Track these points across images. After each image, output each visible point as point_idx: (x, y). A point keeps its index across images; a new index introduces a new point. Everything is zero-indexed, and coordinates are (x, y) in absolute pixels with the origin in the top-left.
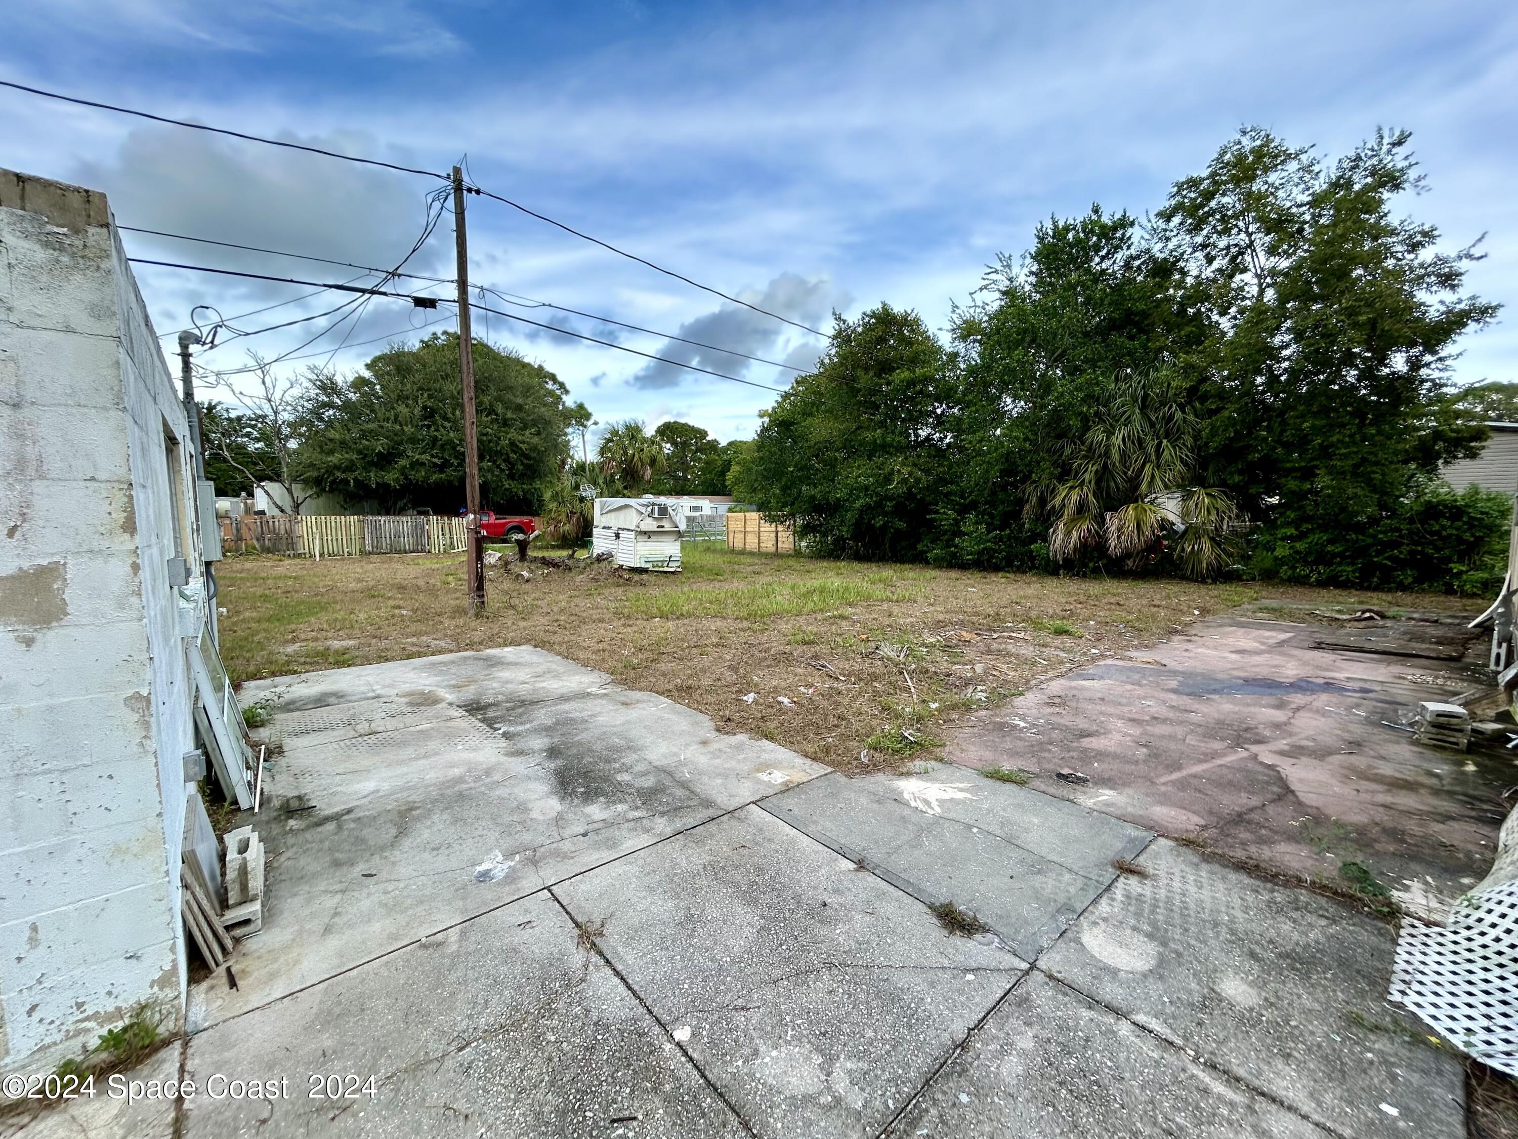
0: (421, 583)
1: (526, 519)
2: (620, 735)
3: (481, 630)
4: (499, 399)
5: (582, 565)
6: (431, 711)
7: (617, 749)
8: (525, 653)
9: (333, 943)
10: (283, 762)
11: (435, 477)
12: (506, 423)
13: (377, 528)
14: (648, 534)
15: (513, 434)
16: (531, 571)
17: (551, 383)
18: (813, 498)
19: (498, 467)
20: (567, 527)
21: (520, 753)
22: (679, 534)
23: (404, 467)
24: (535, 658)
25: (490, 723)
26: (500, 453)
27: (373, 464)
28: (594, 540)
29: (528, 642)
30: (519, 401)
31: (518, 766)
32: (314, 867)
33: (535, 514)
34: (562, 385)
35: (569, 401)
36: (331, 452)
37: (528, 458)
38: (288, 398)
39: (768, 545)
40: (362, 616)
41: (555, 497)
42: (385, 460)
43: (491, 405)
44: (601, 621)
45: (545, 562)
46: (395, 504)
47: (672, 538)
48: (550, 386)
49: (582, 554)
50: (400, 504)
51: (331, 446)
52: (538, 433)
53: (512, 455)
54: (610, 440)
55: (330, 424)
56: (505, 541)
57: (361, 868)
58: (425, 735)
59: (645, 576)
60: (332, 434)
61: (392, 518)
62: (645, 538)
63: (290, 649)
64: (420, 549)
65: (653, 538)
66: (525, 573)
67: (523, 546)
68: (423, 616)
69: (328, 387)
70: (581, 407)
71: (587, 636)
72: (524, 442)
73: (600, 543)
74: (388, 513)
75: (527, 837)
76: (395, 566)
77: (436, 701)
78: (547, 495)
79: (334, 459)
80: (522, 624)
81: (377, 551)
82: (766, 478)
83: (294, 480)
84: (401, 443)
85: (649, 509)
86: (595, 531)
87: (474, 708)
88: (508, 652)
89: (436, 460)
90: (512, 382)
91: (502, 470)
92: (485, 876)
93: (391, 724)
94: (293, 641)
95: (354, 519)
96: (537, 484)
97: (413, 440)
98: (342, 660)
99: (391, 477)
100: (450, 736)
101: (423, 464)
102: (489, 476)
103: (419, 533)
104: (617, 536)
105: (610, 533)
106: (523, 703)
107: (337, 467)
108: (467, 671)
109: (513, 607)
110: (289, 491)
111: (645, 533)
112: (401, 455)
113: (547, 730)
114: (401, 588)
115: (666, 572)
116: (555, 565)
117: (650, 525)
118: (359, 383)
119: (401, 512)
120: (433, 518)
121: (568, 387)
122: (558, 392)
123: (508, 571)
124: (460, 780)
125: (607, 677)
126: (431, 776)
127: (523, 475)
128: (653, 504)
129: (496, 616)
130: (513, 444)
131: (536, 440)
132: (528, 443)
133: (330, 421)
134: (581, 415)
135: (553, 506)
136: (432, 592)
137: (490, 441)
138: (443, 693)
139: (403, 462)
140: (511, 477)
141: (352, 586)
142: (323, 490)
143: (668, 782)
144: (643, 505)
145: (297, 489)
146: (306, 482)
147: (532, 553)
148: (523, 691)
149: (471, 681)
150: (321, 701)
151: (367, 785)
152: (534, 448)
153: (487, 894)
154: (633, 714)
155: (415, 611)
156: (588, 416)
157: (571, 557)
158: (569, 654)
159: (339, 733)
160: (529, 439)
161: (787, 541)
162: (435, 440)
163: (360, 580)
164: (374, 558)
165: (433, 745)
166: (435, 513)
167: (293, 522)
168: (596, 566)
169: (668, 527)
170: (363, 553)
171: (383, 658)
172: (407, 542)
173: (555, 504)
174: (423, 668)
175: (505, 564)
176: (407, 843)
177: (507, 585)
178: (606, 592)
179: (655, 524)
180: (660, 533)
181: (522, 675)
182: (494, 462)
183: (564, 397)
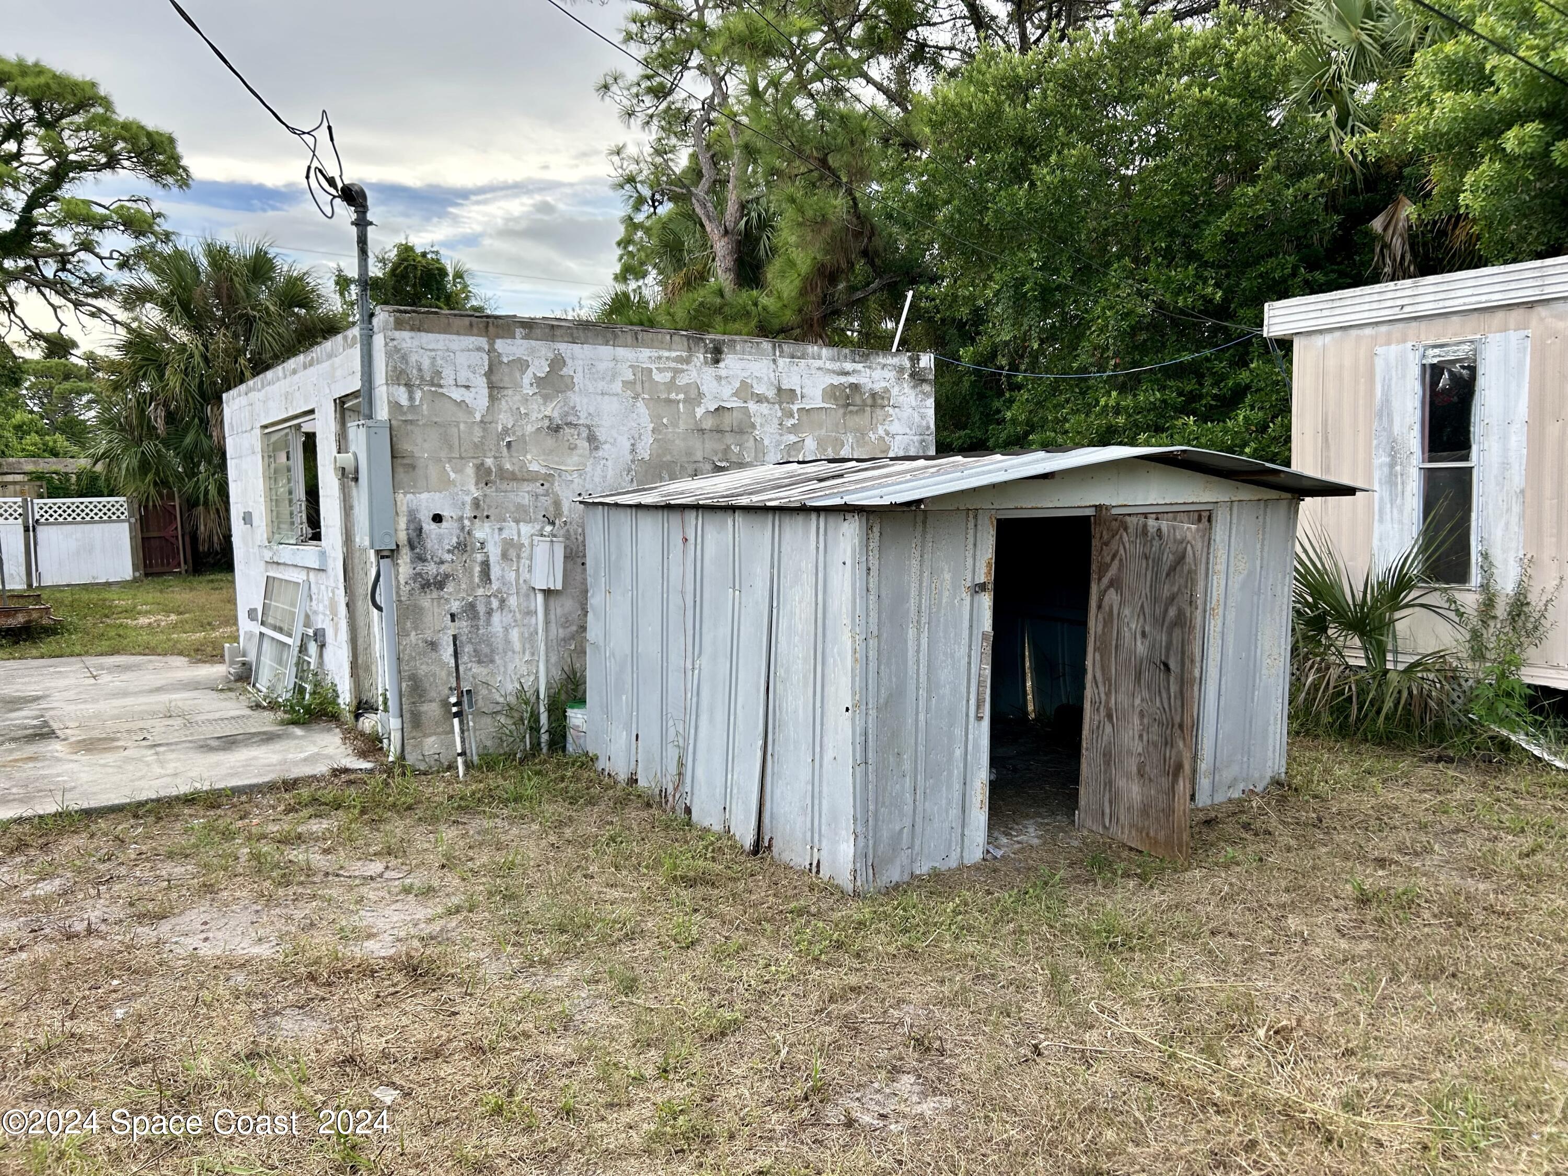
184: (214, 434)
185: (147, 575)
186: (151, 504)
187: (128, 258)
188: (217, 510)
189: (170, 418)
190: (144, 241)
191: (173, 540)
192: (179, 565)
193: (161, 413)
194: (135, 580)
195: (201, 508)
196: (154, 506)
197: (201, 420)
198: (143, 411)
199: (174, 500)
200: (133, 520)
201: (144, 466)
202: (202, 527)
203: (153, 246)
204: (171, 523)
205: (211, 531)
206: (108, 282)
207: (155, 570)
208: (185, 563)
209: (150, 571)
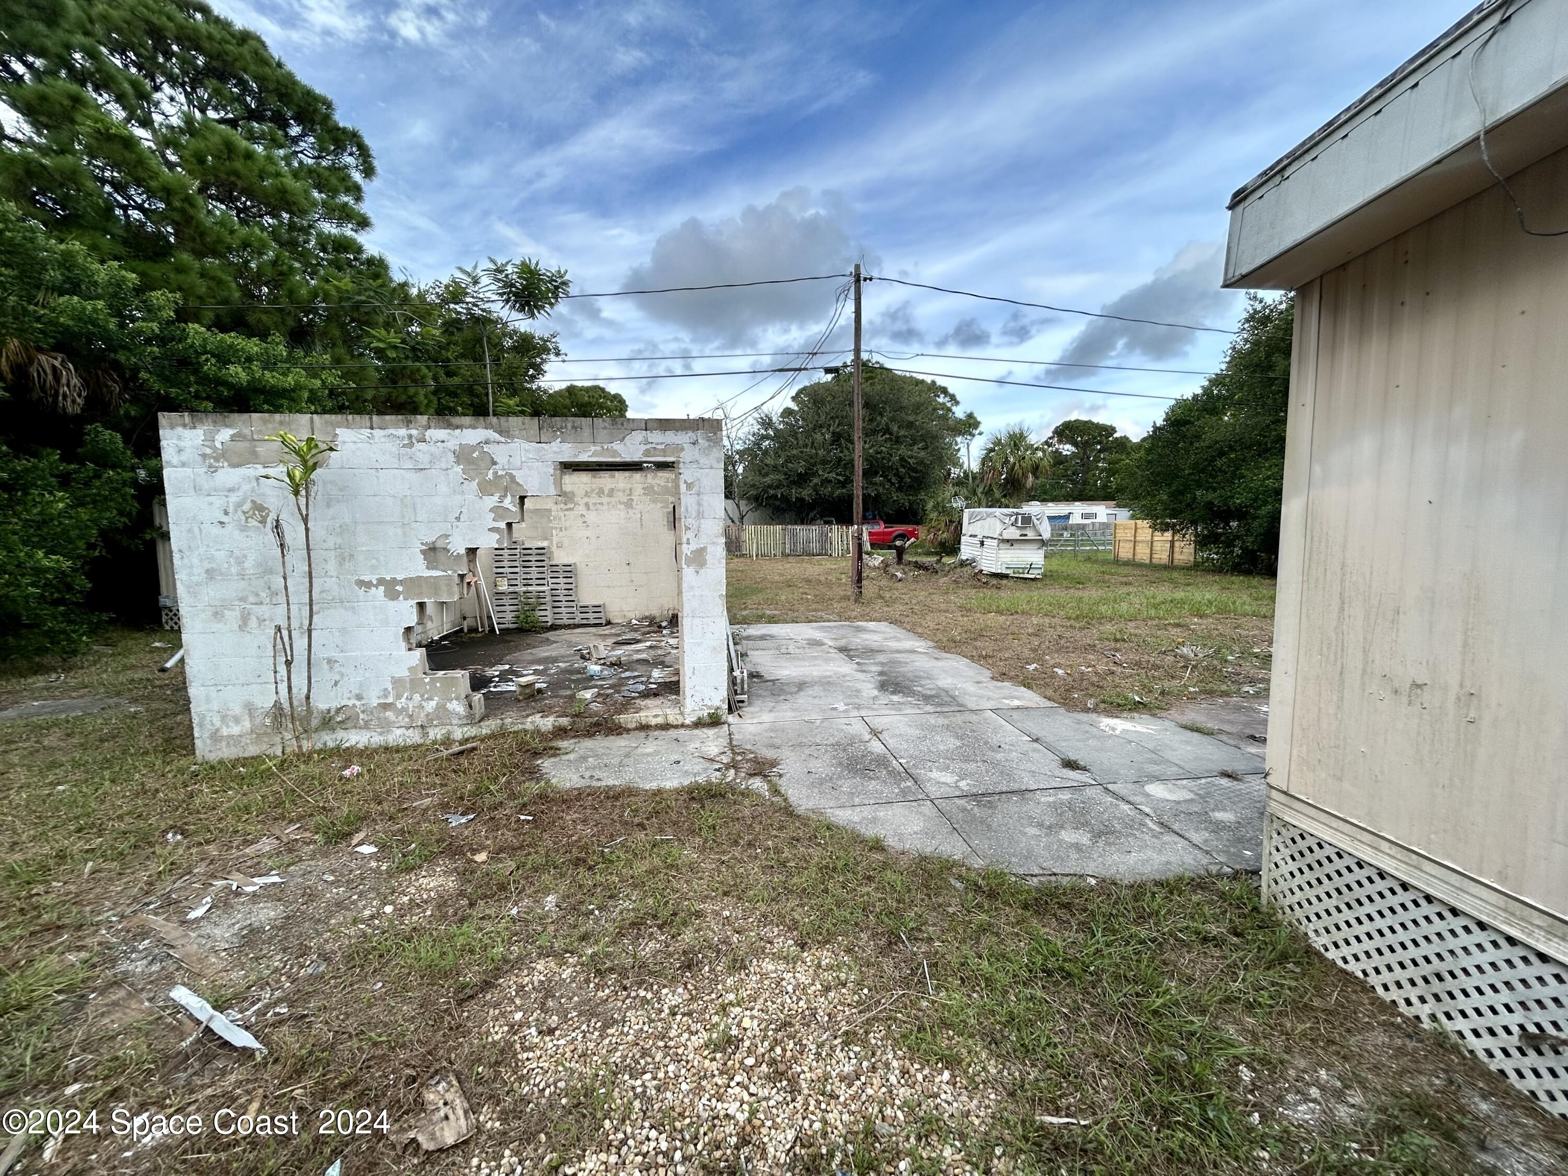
0: (822, 578)
1: (910, 528)
2: (924, 672)
3: (858, 610)
4: (892, 419)
5: (947, 569)
6: (819, 648)
7: (920, 677)
8: (883, 626)
9: (772, 714)
10: (748, 659)
11: (837, 493)
12: (898, 441)
13: (794, 535)
14: (1010, 542)
15: (903, 450)
16: (905, 573)
17: (942, 396)
18: (1210, 503)
19: (889, 481)
20: (945, 535)
21: (864, 671)
22: (1043, 543)
23: (816, 484)
24: (888, 630)
25: (851, 658)
26: (891, 468)
27: (794, 482)
28: (962, 547)
29: (886, 620)
30: (911, 418)
31: (861, 676)
32: (764, 694)
33: (919, 523)
34: (953, 398)
35: (959, 412)
36: (767, 475)
37: (915, 470)
38: (740, 434)
39: (1162, 556)
40: (783, 598)
41: (935, 507)
42: (802, 479)
43: (887, 424)
44: (947, 611)
45: (918, 566)
46: (807, 515)
47: (1035, 546)
48: (941, 399)
49: (948, 560)
50: (811, 515)
51: (766, 469)
52: (925, 448)
53: (902, 470)
54: (992, 450)
55: (766, 452)
56: (890, 548)
57: (782, 697)
58: (815, 658)
59: (1005, 582)
60: (769, 461)
61: (805, 527)
62: (1007, 546)
63: (744, 613)
64: (824, 553)
65: (1016, 546)
66: (899, 574)
67: (900, 552)
68: (821, 600)
69: (766, 423)
70: (970, 416)
71: (930, 621)
72: (911, 457)
73: (967, 551)
74: (802, 523)
75: (857, 701)
76: (805, 565)
77: (822, 644)
78: (930, 505)
79: (768, 480)
80: (886, 609)
81: (793, 554)
82: (1155, 483)
83: (742, 498)
84: (815, 465)
85: (1013, 518)
86: (963, 539)
87: (843, 650)
88: (872, 625)
89: (840, 478)
90: (905, 402)
91: (892, 484)
92: (835, 709)
93: (797, 651)
94: (745, 609)
95: (778, 528)
96: (922, 495)
97: (824, 462)
98: (772, 620)
99: (806, 493)
100: (827, 660)
101: (830, 481)
102: (881, 490)
103: (824, 539)
104: (982, 543)
105: (976, 541)
106: (872, 651)
107: (770, 486)
108: (842, 632)
109: (882, 598)
110: (738, 505)
111: (1008, 541)
112: (815, 474)
113: (882, 664)
114: (808, 581)
115: (1026, 579)
116: (926, 569)
117: (1013, 533)
118: (787, 412)
119: (811, 522)
120: (834, 527)
121: (958, 398)
122: (949, 405)
123: (886, 572)
124: (830, 677)
125: (930, 644)
126: (815, 673)
127: (911, 487)
128: (1017, 514)
129: (870, 602)
130: (902, 459)
131: (922, 454)
132: (916, 458)
133: (767, 450)
134: (970, 425)
135: (934, 515)
136: (829, 585)
137: (883, 458)
138: (826, 641)
139: (816, 480)
140: (900, 489)
141: (777, 578)
142: (761, 504)
143: (943, 694)
144: (1006, 515)
145: (743, 503)
146: (748, 499)
147: (907, 557)
148: (875, 645)
149: (843, 637)
150: (763, 638)
151: (786, 672)
152: (921, 462)
153: (834, 713)
154: (939, 664)
155: (816, 596)
156: (976, 424)
157: (939, 561)
158: (913, 630)
159: (772, 652)
160: (918, 453)
161: (1186, 552)
162: (840, 460)
163: (781, 575)
164: (791, 559)
165: (817, 662)
166: (837, 523)
167: (741, 530)
168: (959, 570)
169: (1031, 535)
170: (785, 555)
171: (794, 621)
172: (815, 547)
173: (936, 514)
174: (817, 628)
175: (886, 565)
176: (802, 693)
177: (884, 583)
178: (961, 592)
179: (1018, 532)
180: (1024, 541)
181: (876, 637)
182: (885, 477)
183: (954, 409)
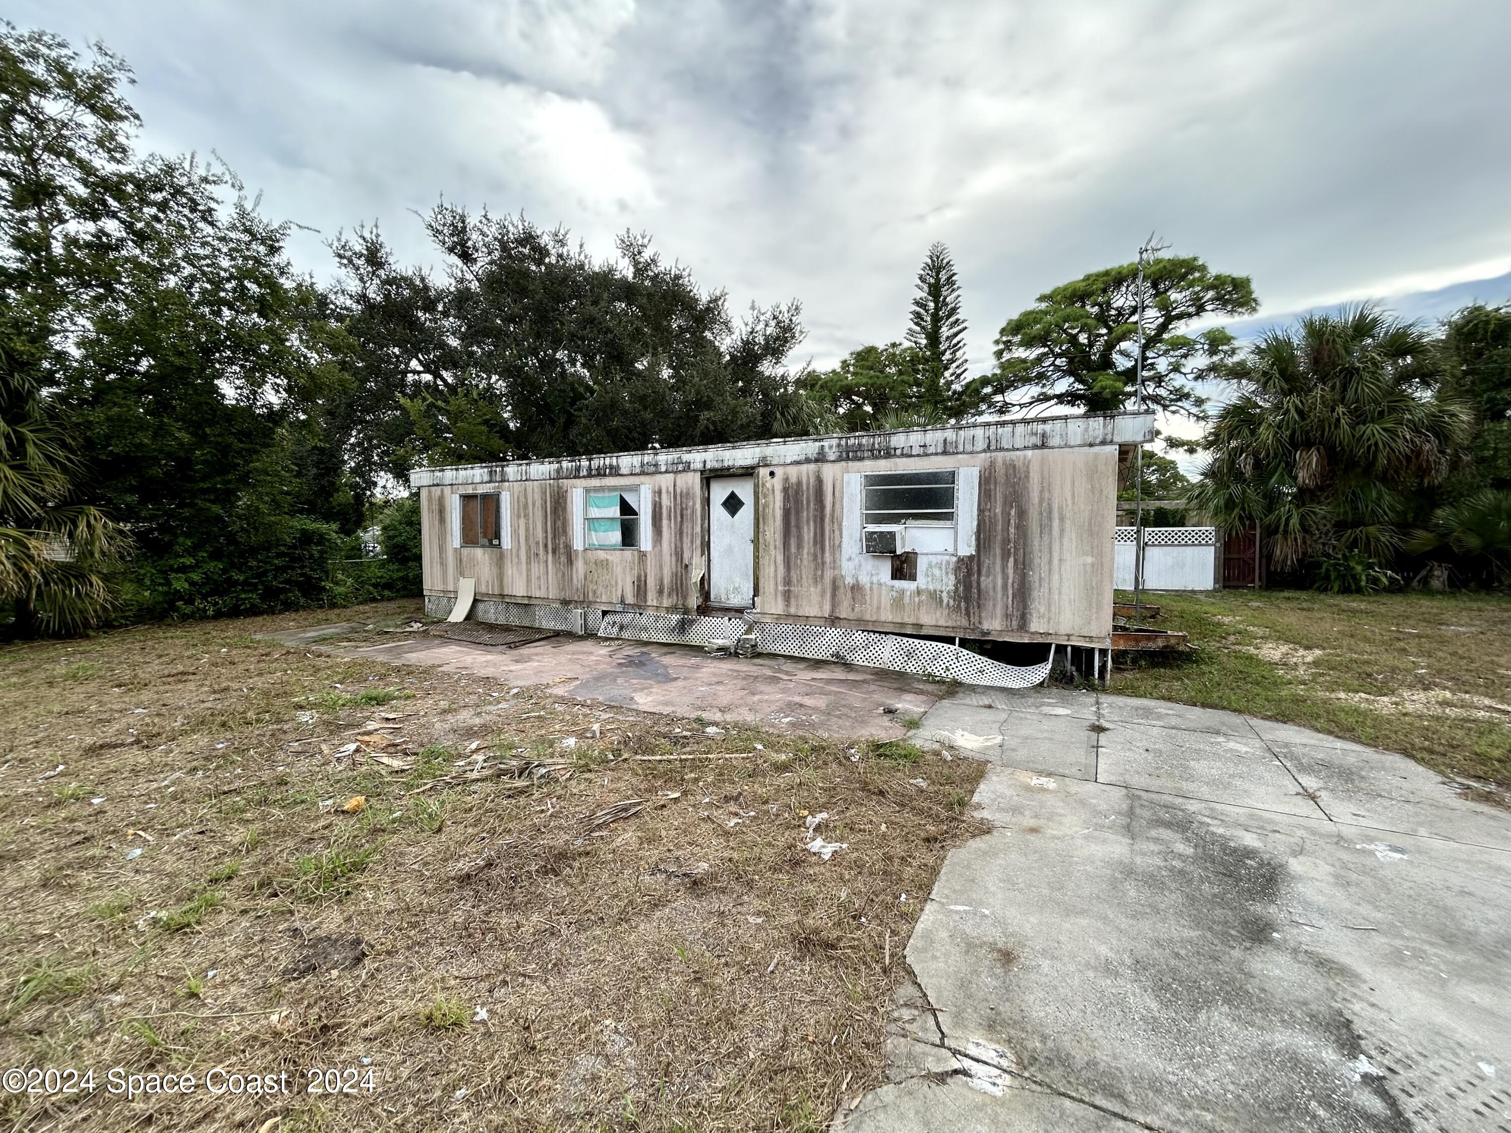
31: (1339, 942)
113: (1242, 990)
153: (1398, 841)
184: (1300, 475)
185: (1225, 587)
186: (1234, 533)
187: (1203, 371)
188: (1296, 539)
189: (1257, 465)
190: (1215, 358)
191: (1251, 562)
192: (1253, 581)
193: (1251, 461)
194: (1215, 590)
195: (1279, 536)
196: (1237, 534)
197: (1287, 464)
198: (1233, 462)
199: (1254, 529)
200: (1218, 545)
201: (1230, 505)
202: (1278, 552)
203: (1222, 359)
204: (1250, 547)
205: (1287, 556)
206: (1186, 390)
207: (1231, 584)
208: (1260, 580)
209: (1228, 583)
